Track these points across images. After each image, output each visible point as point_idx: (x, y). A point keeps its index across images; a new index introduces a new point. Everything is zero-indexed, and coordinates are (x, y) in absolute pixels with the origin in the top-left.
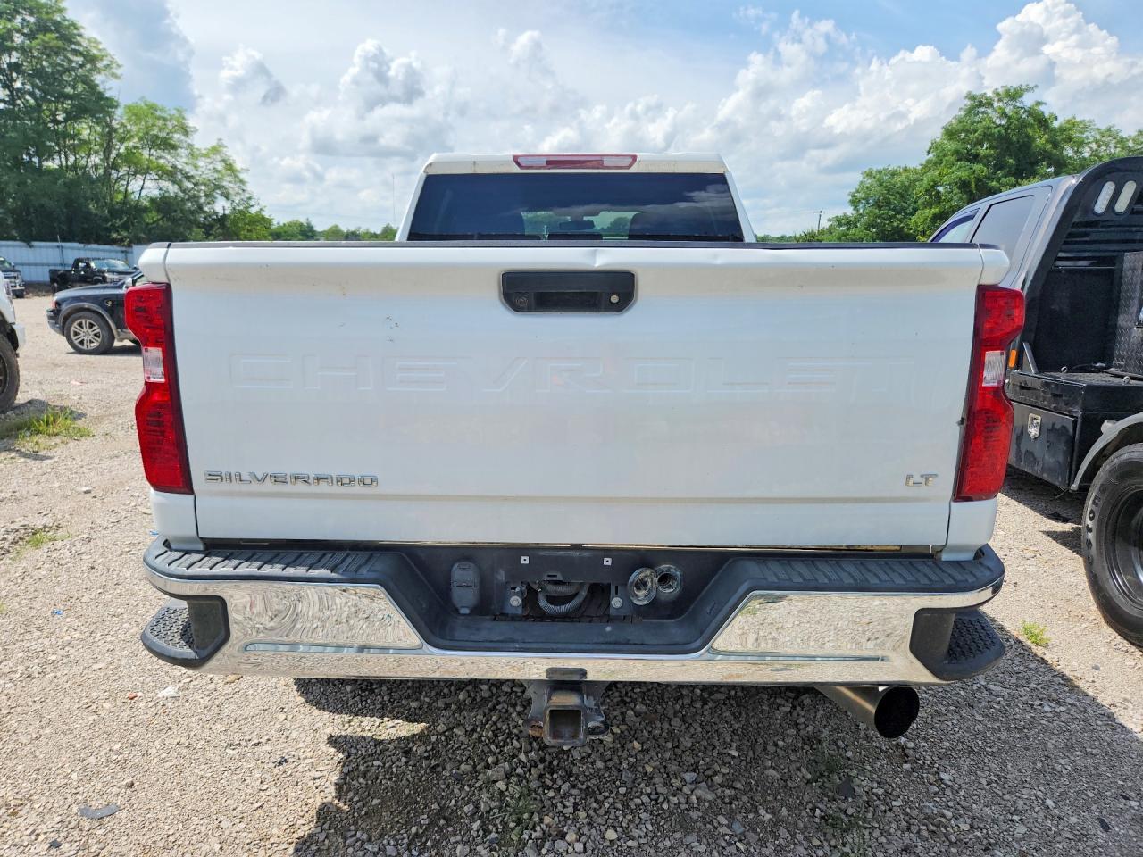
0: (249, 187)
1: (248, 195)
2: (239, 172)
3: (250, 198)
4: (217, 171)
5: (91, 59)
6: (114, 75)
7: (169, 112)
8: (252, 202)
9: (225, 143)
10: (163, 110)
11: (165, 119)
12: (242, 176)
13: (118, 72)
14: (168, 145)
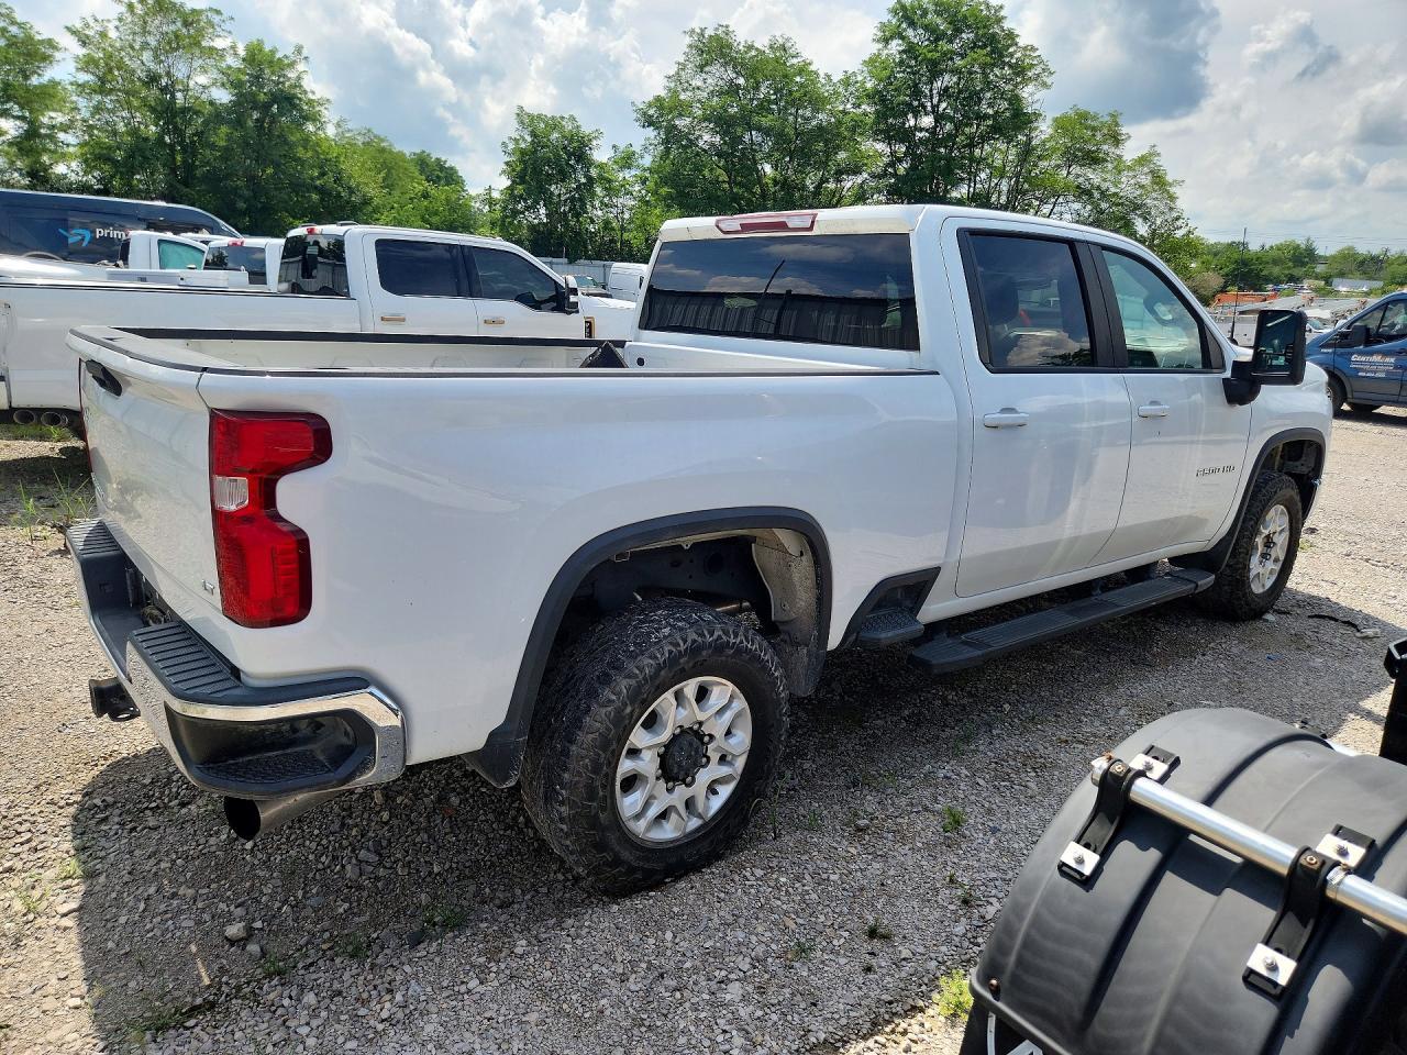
0: (1179, 204)
1: (1175, 215)
2: (1171, 185)
3: (1177, 219)
4: (1142, 187)
5: (1020, 70)
6: (1044, 85)
7: (1101, 120)
8: (1179, 223)
9: (1158, 150)
10: (1095, 118)
11: (1094, 129)
12: (1172, 190)
13: (1049, 81)
14: (1093, 159)
